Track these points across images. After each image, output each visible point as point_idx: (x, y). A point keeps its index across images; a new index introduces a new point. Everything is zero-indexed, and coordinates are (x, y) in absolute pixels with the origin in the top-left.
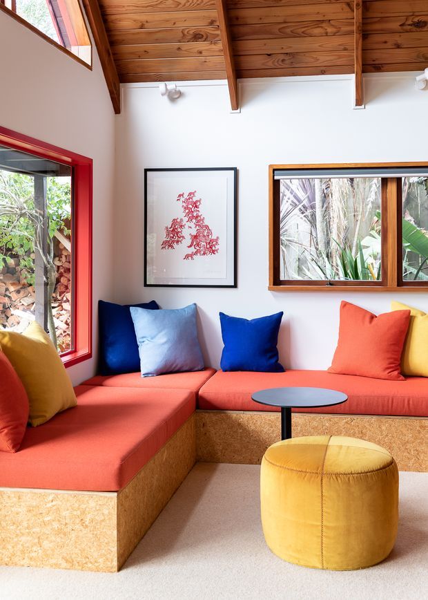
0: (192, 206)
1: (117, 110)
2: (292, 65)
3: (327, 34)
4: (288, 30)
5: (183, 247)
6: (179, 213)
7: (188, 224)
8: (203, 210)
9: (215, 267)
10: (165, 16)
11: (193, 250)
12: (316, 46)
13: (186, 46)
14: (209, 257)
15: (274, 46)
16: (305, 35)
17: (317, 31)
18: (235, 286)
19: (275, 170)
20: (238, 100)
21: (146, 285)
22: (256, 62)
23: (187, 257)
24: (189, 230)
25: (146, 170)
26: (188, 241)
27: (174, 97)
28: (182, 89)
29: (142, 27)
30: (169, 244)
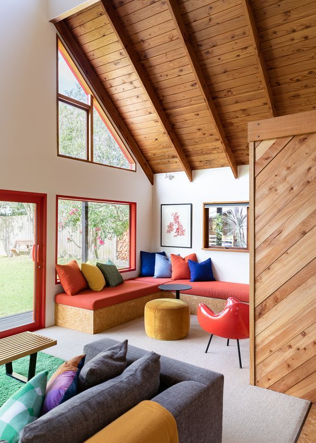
0: (176, 218)
1: (152, 184)
2: (209, 164)
3: (219, 152)
4: (204, 152)
5: (173, 233)
6: (172, 220)
7: (175, 224)
8: (180, 220)
9: (184, 240)
10: (161, 151)
11: (176, 234)
12: (216, 157)
13: (171, 160)
14: (182, 236)
15: (202, 158)
16: (210, 153)
17: (215, 152)
18: (191, 247)
19: (205, 204)
20: (191, 178)
21: (161, 246)
22: (197, 164)
23: (175, 236)
24: (175, 227)
25: (162, 205)
26: (175, 230)
27: (171, 178)
28: (173, 175)
29: (155, 155)
30: (169, 232)
